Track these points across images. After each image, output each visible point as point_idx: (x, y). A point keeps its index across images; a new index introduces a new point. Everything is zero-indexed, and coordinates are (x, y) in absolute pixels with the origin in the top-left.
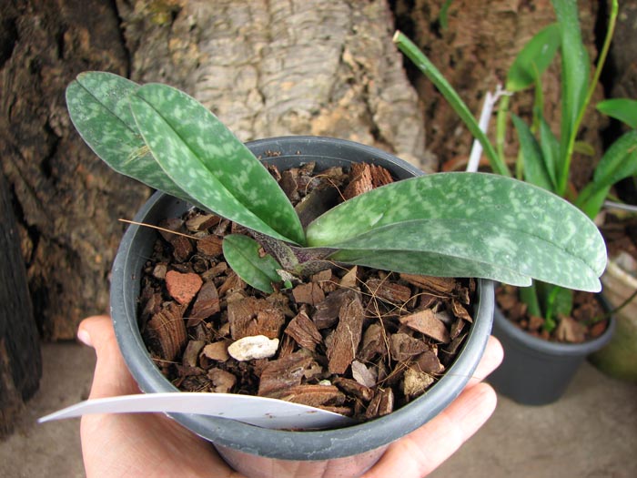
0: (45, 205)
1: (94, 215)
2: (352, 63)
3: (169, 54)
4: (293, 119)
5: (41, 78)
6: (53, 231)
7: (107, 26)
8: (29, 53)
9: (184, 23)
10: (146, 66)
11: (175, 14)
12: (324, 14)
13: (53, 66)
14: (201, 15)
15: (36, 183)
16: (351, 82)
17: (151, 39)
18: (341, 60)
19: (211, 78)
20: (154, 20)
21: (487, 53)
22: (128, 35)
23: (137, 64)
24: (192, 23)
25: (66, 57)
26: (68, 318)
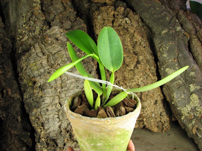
1: (14, 142)
3: (34, 94)
6: (1, 149)
7: (16, 86)
9: (37, 85)
10: (27, 97)
11: (35, 83)
14: (42, 83)
17: (28, 90)
19: (46, 101)
20: (29, 84)
21: (126, 81)
22: (22, 88)
23: (25, 97)
24: (39, 85)
25: (4, 97)
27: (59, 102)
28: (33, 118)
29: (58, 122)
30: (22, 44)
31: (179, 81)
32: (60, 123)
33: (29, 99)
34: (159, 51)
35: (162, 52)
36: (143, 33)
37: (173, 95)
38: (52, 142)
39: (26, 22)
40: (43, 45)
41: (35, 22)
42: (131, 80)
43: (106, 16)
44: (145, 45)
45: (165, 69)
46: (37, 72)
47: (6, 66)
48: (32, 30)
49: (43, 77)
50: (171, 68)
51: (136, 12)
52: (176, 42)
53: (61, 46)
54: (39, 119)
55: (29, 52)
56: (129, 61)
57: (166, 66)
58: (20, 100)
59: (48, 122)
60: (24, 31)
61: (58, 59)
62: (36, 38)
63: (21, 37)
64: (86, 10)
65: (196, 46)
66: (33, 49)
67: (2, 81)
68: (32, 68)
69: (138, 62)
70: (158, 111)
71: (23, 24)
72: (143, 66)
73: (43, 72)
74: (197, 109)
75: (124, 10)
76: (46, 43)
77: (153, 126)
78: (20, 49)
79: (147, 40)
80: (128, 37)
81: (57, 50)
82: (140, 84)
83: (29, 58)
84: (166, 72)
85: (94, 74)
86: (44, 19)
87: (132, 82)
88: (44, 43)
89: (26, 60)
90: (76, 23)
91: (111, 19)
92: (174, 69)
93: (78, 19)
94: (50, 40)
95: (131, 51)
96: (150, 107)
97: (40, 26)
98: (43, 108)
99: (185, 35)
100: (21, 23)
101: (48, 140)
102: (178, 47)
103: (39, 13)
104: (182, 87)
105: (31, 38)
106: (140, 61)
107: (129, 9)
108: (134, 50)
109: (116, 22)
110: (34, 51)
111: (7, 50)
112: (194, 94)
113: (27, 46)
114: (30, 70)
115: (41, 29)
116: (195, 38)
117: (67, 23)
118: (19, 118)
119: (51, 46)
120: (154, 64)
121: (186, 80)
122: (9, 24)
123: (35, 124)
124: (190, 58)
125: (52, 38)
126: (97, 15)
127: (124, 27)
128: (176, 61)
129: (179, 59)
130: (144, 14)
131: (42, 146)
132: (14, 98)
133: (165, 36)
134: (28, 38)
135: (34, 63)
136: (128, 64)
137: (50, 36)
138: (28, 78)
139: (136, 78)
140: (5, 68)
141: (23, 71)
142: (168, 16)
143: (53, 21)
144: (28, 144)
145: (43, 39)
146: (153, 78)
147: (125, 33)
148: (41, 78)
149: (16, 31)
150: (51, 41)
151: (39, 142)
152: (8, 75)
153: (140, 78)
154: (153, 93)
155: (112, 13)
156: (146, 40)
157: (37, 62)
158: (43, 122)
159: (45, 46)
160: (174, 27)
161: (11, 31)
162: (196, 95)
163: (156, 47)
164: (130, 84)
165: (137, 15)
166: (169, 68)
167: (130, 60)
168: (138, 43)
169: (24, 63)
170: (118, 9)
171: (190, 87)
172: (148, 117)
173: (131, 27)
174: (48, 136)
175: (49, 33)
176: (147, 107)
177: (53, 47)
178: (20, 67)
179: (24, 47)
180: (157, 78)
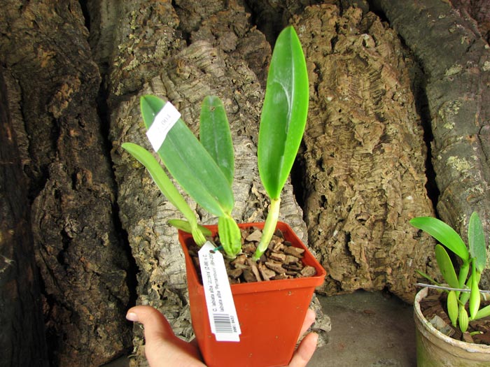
0: (59, 282)
1: (90, 289)
2: (257, 194)
3: (142, 187)
5: (61, 201)
6: (63, 299)
7: (104, 168)
8: (54, 187)
10: (127, 193)
13: (68, 194)
15: (54, 268)
16: (257, 206)
17: (131, 177)
18: (250, 191)
19: (168, 203)
20: (133, 165)
21: (354, 180)
22: (117, 174)
23: (122, 193)
25: (77, 188)
26: (70, 356)
27: (196, 210)
28: (137, 240)
30: (124, 77)
31: (477, 187)
33: (130, 199)
34: (437, 115)
35: (443, 117)
36: (402, 73)
37: (461, 219)
38: (173, 295)
39: (137, 28)
40: (171, 82)
41: (156, 29)
42: (365, 179)
43: (319, 28)
44: (404, 100)
45: (446, 157)
47: (87, 121)
48: (148, 46)
50: (460, 157)
51: (389, 22)
52: (479, 97)
53: (211, 86)
54: (149, 242)
55: (139, 94)
56: (364, 134)
57: (450, 151)
58: (110, 199)
59: (170, 250)
60: (130, 49)
62: (155, 66)
63: (123, 61)
64: (273, 12)
66: (149, 88)
67: (76, 154)
68: (142, 130)
69: (385, 138)
70: (423, 254)
71: (129, 32)
72: (395, 147)
75: (362, 16)
76: (178, 76)
77: (408, 288)
78: (119, 88)
79: (409, 90)
80: (366, 79)
81: (202, 93)
82: (384, 187)
83: (138, 107)
84: (449, 165)
86: (178, 25)
87: (367, 182)
88: (173, 76)
89: (131, 112)
90: (247, 39)
91: (331, 35)
92: (467, 160)
93: (254, 30)
94: (187, 70)
95: (370, 112)
96: (403, 243)
97: (167, 40)
98: (161, 218)
100: (125, 30)
101: (165, 290)
102: (482, 108)
103: (168, 11)
104: (483, 203)
105: (146, 65)
106: (389, 137)
107: (374, 15)
108: (378, 111)
109: (341, 43)
110: (149, 91)
111: (92, 87)
113: (135, 82)
114: (138, 133)
115: (169, 45)
117: (228, 37)
118: (106, 238)
119: (189, 83)
120: (422, 145)
122: (98, 33)
123: (139, 253)
125: (191, 66)
126: (297, 25)
127: (358, 55)
128: (473, 139)
129: (481, 137)
130: (408, 28)
131: (152, 302)
132: (98, 192)
133: (453, 82)
134: (139, 65)
136: (361, 140)
137: (188, 63)
139: (378, 174)
140: (83, 126)
141: (123, 135)
142: (464, 35)
143: (196, 30)
144: (120, 297)
145: (173, 68)
146: (416, 179)
147: (360, 68)
149: (112, 48)
150: (189, 72)
151: (145, 293)
152: (89, 142)
153: (386, 174)
154: (414, 212)
155: (333, 22)
156: (407, 88)
158: (159, 250)
159: (175, 84)
160: (477, 61)
161: (102, 46)
163: (431, 107)
164: (362, 187)
165: (392, 29)
166: (457, 157)
167: (366, 131)
168: (389, 95)
169: (126, 117)
170: (348, 12)
172: (398, 265)
173: (375, 57)
174: (166, 282)
175: (186, 55)
176: (397, 243)
177: (194, 86)
178: (117, 127)
179: (128, 83)
180: (425, 179)
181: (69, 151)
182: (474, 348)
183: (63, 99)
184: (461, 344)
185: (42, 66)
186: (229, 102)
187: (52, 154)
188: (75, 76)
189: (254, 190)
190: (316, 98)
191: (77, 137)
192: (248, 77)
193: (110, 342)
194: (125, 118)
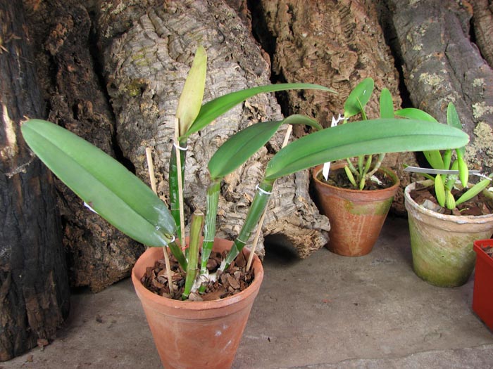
0: (69, 204)
2: (250, 107)
3: (140, 112)
4: (218, 140)
6: (75, 218)
7: (101, 101)
8: (57, 117)
9: (149, 94)
10: (126, 121)
11: (143, 89)
12: (231, 83)
13: (71, 122)
14: (158, 89)
16: (250, 118)
17: (129, 105)
19: (167, 123)
20: (131, 94)
22: (115, 105)
23: (121, 121)
24: (153, 93)
25: (79, 118)
26: (86, 271)
28: (141, 159)
29: (193, 165)
30: (112, 20)
31: (449, 97)
32: (198, 167)
33: (130, 125)
34: (406, 41)
35: (411, 41)
36: (369, 8)
40: (158, 18)
44: (374, 31)
45: (417, 75)
46: (148, 69)
47: (82, 59)
49: (160, 76)
50: (431, 73)
52: (442, 19)
53: (197, 19)
54: (153, 159)
55: (130, 32)
56: (340, 63)
57: (421, 68)
58: (109, 129)
61: (192, 43)
62: (141, 8)
63: (110, 5)
65: (487, 33)
66: (139, 25)
67: (75, 87)
68: (137, 62)
69: (359, 66)
72: (369, 72)
73: (159, 69)
74: (489, 152)
76: (165, 11)
78: (108, 31)
79: (377, 23)
80: (336, 16)
81: (189, 26)
83: (131, 42)
84: (421, 82)
85: (266, 76)
88: (161, 12)
89: (124, 47)
92: (437, 74)
94: (173, 5)
95: (344, 45)
98: (163, 137)
99: (462, 7)
102: (446, 29)
105: (132, 8)
106: (363, 64)
108: (350, 43)
110: (139, 28)
111: (83, 30)
112: (482, 123)
113: (123, 24)
114: (132, 65)
116: (486, 16)
119: (177, 17)
120: (394, 71)
121: (466, 96)
123: (144, 170)
124: (474, 52)
125: (177, 2)
128: (441, 55)
129: (448, 54)
132: (98, 121)
133: (417, 8)
134: (125, 8)
135: (140, 51)
136: (337, 68)
138: (127, 82)
140: (80, 63)
141: (118, 69)
145: (160, 6)
147: (330, 6)
148: (157, 78)
150: (175, 7)
152: (86, 76)
156: (375, 21)
157: (148, 50)
158: (162, 166)
159: (163, 19)
162: (487, 125)
163: (399, 35)
166: (427, 73)
167: (341, 61)
168: (359, 27)
171: (475, 108)
177: (181, 20)
178: (111, 62)
179: (117, 25)
180: (400, 100)
181: (68, 85)
182: (463, 219)
183: (59, 38)
184: (451, 217)
185: (34, 9)
186: (215, 32)
187: (51, 89)
188: (68, 17)
189: (247, 104)
190: (291, 37)
191: (75, 73)
192: (229, 13)
193: (123, 257)
194: (119, 53)
